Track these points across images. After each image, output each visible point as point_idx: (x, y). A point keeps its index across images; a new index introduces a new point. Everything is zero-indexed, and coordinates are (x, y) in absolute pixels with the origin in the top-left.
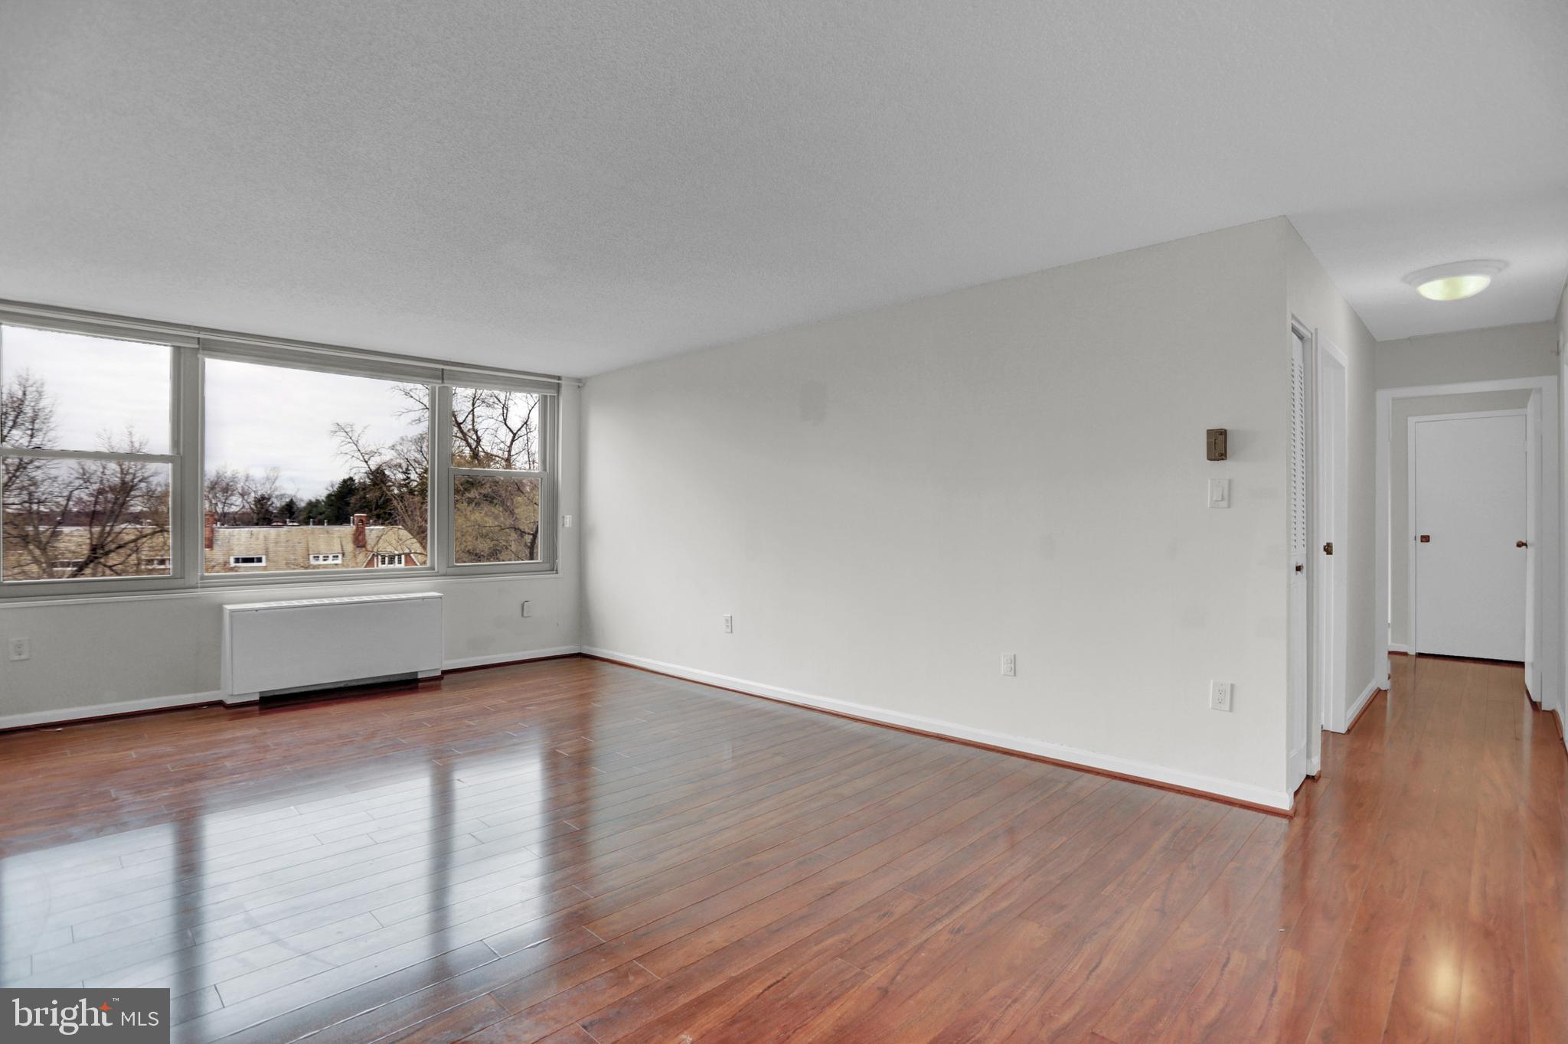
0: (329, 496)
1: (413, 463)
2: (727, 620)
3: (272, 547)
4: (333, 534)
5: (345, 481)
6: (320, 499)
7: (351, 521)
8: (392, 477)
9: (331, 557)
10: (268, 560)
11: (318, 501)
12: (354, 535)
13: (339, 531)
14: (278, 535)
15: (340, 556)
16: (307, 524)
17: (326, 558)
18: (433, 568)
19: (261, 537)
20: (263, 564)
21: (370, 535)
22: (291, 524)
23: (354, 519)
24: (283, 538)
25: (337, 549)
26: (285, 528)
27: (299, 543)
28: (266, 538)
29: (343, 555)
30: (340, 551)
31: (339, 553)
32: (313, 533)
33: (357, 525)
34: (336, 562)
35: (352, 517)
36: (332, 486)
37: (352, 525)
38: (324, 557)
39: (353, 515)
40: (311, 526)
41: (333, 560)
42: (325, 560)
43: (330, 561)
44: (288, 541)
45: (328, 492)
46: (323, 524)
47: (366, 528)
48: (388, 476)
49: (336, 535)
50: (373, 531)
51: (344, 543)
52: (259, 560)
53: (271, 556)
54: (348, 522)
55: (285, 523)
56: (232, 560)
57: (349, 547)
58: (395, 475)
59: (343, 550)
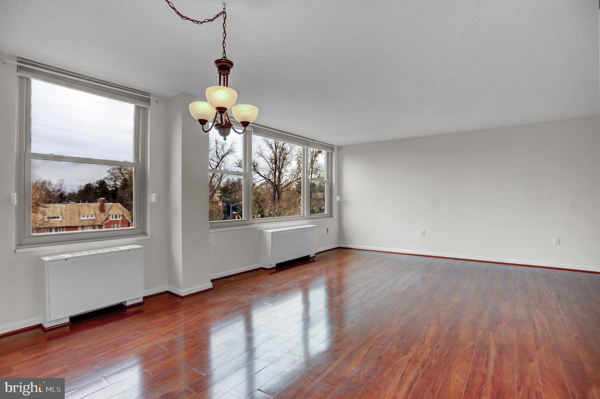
0: (79, 191)
1: (117, 177)
2: (422, 232)
3: (64, 212)
4: (90, 206)
5: (87, 185)
6: (75, 192)
7: (98, 201)
8: (108, 183)
9: (90, 216)
10: (62, 217)
11: (74, 193)
12: (100, 207)
13: (93, 205)
14: (67, 207)
15: (94, 216)
16: (79, 202)
17: (88, 216)
18: (304, 216)
19: (59, 208)
20: (60, 219)
21: (106, 207)
22: (72, 202)
23: (99, 200)
24: (68, 208)
25: (93, 213)
26: (69, 205)
27: (76, 210)
28: (61, 209)
29: (95, 215)
30: (94, 213)
31: (93, 214)
32: (82, 206)
33: (101, 203)
34: (92, 218)
35: (98, 200)
36: (80, 187)
37: (98, 203)
38: (87, 216)
39: (99, 199)
40: (81, 204)
41: (91, 217)
42: (87, 217)
43: (89, 218)
44: (71, 210)
45: (79, 190)
46: (85, 202)
47: (105, 204)
48: (107, 183)
49: (92, 207)
50: (108, 205)
51: (95, 210)
52: (58, 218)
53: (64, 216)
54: (96, 202)
55: (69, 203)
56: (46, 217)
57: (98, 212)
58: (109, 182)
59: (95, 212)
